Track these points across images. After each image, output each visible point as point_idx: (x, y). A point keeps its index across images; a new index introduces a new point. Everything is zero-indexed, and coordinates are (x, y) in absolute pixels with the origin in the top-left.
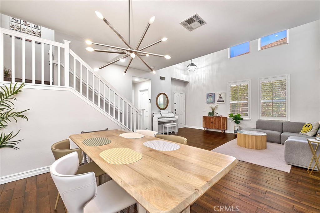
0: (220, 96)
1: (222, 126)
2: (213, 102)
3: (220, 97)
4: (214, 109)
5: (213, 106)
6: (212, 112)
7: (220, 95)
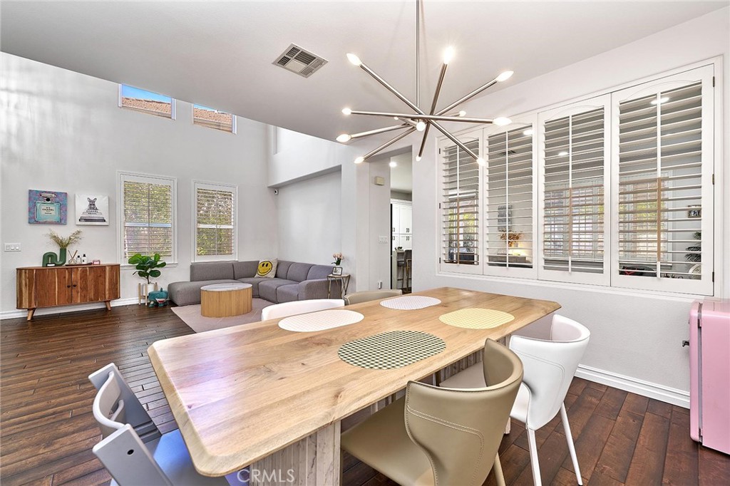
0: (92, 204)
1: (109, 289)
2: (61, 221)
3: (90, 208)
4: (67, 245)
5: (63, 233)
6: (58, 253)
7: (90, 201)
